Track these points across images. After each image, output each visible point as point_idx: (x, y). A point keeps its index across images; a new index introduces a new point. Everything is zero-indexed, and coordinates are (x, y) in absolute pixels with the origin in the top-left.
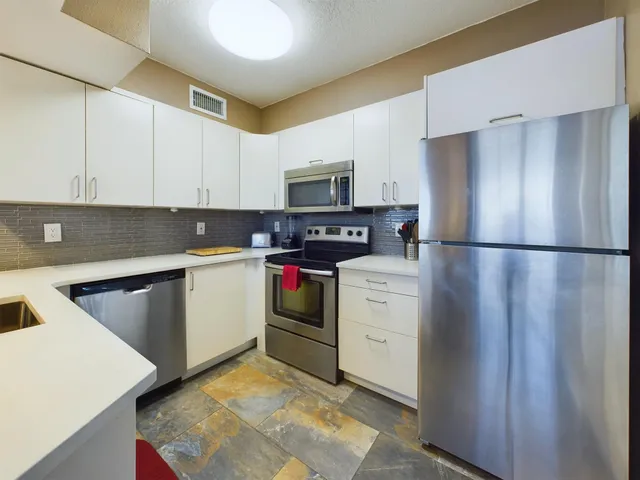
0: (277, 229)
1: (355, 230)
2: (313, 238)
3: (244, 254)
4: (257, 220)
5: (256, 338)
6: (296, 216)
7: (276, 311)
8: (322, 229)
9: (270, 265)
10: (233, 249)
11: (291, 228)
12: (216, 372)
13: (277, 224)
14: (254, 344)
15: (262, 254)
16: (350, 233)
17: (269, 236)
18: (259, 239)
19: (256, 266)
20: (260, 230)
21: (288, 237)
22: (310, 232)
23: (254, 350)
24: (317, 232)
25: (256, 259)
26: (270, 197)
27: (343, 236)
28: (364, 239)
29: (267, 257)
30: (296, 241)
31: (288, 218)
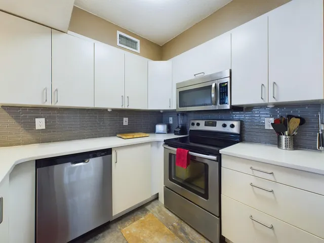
0: (171, 122)
1: (229, 123)
2: (195, 128)
3: (151, 138)
4: (159, 116)
5: (158, 193)
6: (184, 114)
7: (171, 179)
8: (202, 123)
9: (167, 147)
10: (144, 135)
11: (180, 121)
12: (132, 217)
13: (171, 119)
14: (156, 197)
15: (162, 138)
16: (224, 126)
17: (166, 126)
18: (160, 128)
19: (158, 147)
20: (161, 122)
21: (178, 127)
22: (193, 124)
23: (157, 201)
24: (198, 124)
25: (158, 142)
26: (167, 101)
27: (218, 127)
28: (236, 130)
29: (165, 141)
30: (183, 130)
31: (178, 115)
